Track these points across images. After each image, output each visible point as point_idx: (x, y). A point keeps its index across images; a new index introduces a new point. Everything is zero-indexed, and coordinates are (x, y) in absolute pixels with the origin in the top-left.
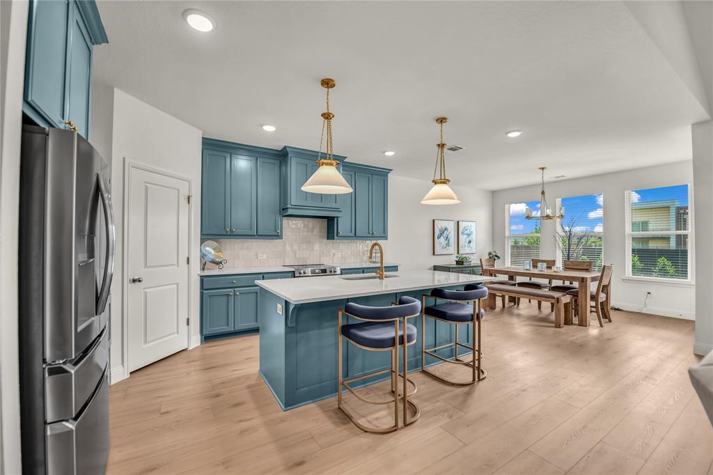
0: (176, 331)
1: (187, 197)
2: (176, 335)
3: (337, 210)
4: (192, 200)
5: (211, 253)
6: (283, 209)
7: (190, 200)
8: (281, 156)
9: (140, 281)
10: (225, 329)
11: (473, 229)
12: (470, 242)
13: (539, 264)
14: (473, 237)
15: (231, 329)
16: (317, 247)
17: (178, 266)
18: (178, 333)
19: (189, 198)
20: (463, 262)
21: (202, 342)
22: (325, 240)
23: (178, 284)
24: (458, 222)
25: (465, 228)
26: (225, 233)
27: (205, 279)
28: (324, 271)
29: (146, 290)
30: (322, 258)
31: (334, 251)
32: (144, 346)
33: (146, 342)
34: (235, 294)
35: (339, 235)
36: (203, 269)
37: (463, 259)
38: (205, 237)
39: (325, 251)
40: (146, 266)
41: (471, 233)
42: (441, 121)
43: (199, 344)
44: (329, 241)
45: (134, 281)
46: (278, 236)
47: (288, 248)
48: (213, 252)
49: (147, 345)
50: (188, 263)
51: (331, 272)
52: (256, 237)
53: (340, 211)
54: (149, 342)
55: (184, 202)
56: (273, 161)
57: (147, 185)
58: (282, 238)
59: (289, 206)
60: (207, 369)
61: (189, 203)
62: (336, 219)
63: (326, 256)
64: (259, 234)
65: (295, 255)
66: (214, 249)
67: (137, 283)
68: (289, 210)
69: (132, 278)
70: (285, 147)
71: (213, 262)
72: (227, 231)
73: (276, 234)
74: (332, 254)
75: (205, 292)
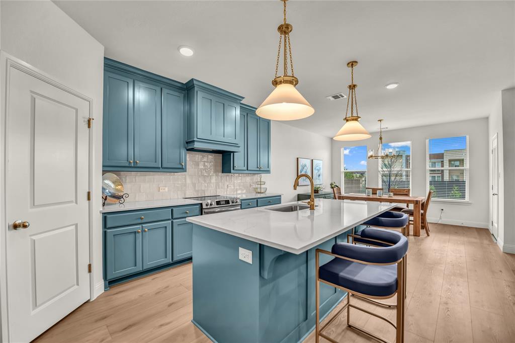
0: (75, 283)
1: (86, 120)
2: (76, 287)
3: (236, 145)
4: (93, 123)
5: (111, 186)
6: (187, 143)
7: (91, 124)
8: (187, 90)
9: (25, 226)
10: (132, 269)
11: (321, 166)
12: (319, 175)
13: (378, 192)
14: (321, 171)
15: (139, 268)
16: (214, 180)
17: (76, 203)
18: (78, 285)
19: (89, 121)
20: (318, 191)
21: (105, 287)
22: (220, 174)
23: (76, 225)
24: (312, 160)
25: (317, 164)
26: (127, 165)
27: (108, 216)
28: (227, 202)
29: (34, 238)
30: (218, 190)
31: (228, 183)
32: (33, 313)
33: (35, 305)
34: (143, 231)
35: (235, 168)
36: (104, 204)
37: (318, 188)
38: (108, 168)
39: (220, 184)
40: (33, 205)
41: (320, 169)
42: (352, 65)
43: (104, 291)
44: (223, 174)
45: (15, 227)
46: (182, 168)
47: (188, 181)
48: (113, 186)
49: (37, 310)
50: (89, 199)
51: (233, 202)
52: (161, 169)
53: (239, 147)
54: (40, 306)
55: (83, 125)
56: (177, 94)
57: (35, 96)
58: (186, 171)
59: (195, 139)
60: (125, 329)
61: (89, 127)
62: (232, 154)
63: (222, 188)
64: (164, 166)
65: (195, 187)
66: (114, 183)
67: (21, 230)
68: (195, 143)
69: (12, 223)
70: (192, 80)
71: (114, 196)
72: (130, 162)
73: (181, 167)
74: (226, 186)
75: (108, 231)
